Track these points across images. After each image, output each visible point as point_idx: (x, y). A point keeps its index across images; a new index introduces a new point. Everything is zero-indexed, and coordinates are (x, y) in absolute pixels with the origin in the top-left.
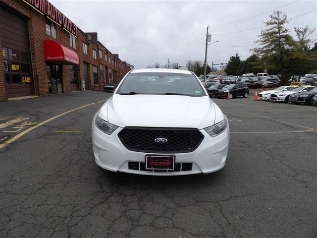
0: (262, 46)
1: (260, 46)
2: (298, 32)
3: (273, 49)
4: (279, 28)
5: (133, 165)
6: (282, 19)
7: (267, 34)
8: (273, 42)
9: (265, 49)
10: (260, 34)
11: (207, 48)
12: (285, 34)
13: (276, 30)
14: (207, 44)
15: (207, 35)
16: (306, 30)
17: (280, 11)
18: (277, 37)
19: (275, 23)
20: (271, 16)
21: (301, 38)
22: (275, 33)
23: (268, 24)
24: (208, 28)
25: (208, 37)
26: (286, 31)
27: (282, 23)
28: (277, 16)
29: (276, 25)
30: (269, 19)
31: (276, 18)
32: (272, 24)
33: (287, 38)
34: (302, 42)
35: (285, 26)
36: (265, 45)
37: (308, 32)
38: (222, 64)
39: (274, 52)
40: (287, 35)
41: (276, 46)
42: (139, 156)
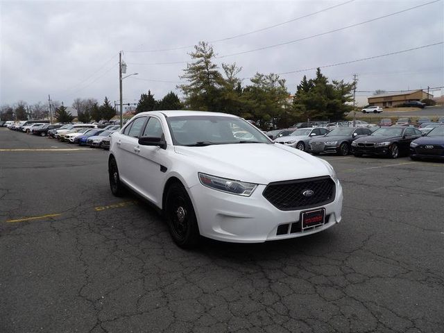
0: (189, 84)
1: (187, 83)
2: (225, 68)
3: (201, 88)
4: (207, 63)
5: (282, 229)
6: (208, 53)
7: (194, 69)
8: (201, 78)
9: (193, 87)
10: (186, 68)
11: (121, 81)
12: (213, 70)
13: (203, 64)
14: (121, 76)
15: (120, 63)
16: (233, 68)
17: (206, 43)
18: (205, 73)
19: (202, 56)
20: (196, 47)
21: (229, 76)
22: (203, 68)
23: (194, 56)
24: (120, 54)
25: (122, 67)
26: (214, 66)
27: (209, 56)
28: (203, 48)
29: (202, 58)
30: (195, 51)
31: (201, 50)
32: (198, 57)
33: (216, 74)
34: (232, 81)
35: (213, 61)
36: (193, 82)
37: (236, 70)
38: (129, 104)
39: (204, 91)
40: (216, 72)
41: (205, 83)
42: (292, 216)
